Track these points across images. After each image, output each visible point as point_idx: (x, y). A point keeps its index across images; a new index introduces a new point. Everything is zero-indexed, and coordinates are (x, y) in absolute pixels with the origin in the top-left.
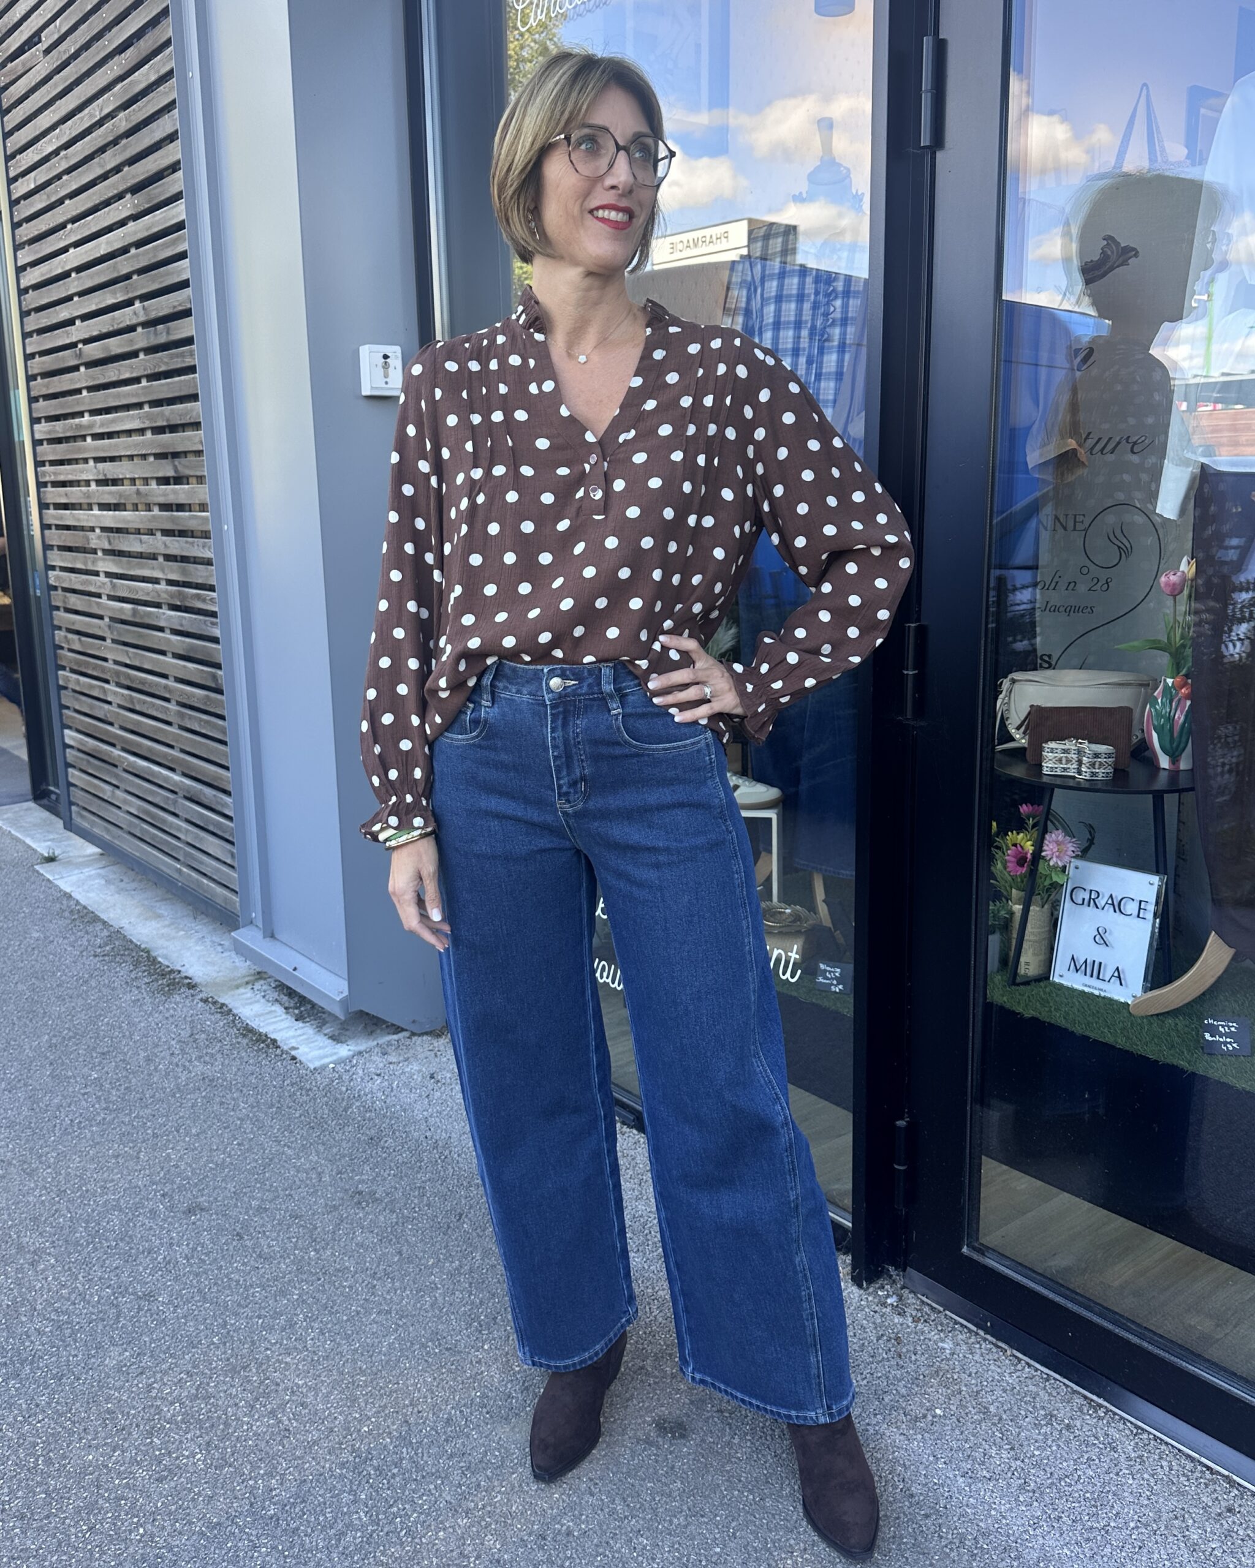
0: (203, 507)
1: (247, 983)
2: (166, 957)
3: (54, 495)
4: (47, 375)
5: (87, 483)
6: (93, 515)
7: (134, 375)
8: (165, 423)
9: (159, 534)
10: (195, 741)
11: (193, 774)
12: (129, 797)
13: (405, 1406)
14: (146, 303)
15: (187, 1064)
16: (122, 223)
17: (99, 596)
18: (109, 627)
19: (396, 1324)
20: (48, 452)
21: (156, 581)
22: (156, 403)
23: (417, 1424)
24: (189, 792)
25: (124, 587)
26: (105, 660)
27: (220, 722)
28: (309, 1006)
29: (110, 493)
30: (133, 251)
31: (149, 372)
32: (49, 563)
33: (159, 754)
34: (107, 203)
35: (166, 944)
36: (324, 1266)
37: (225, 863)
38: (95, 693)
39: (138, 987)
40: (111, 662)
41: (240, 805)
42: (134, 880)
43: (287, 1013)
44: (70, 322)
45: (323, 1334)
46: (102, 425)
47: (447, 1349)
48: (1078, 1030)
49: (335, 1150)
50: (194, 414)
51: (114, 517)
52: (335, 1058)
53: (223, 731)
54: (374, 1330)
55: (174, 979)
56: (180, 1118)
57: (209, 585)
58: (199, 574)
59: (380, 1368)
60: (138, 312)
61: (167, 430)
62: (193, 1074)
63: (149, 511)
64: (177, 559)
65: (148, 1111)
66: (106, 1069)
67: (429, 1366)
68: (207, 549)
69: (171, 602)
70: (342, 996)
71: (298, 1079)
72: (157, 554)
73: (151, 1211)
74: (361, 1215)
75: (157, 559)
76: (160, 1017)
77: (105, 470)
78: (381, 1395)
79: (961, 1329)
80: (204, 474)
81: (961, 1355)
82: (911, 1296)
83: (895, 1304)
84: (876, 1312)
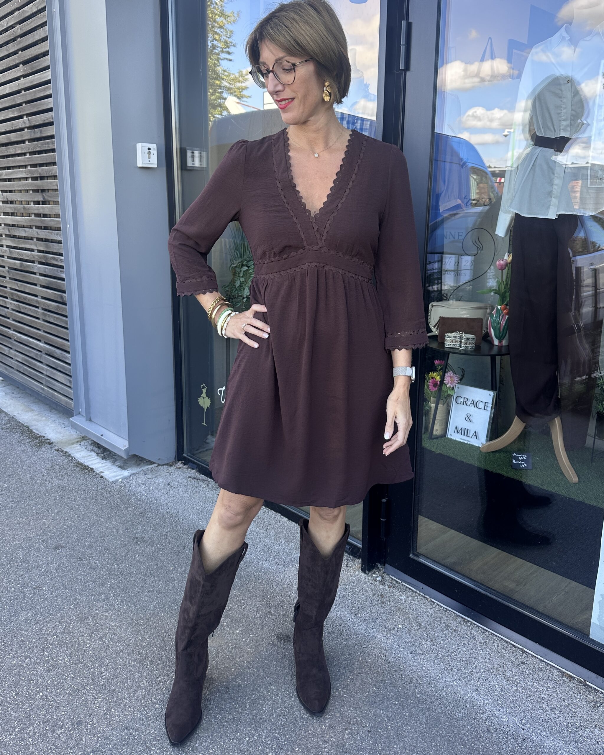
0: (58, 216)
1: (77, 442)
2: (37, 430)
6: (1, 218)
7: (23, 152)
8: (38, 176)
9: (34, 228)
10: (51, 327)
11: (50, 343)
12: (17, 354)
14: (30, 118)
15: (51, 480)
16: (17, 79)
17: (3, 257)
18: (8, 272)
19: (156, 596)
21: (32, 250)
22: (34, 166)
24: (48, 351)
25: (16, 253)
26: (6, 287)
27: (65, 318)
28: (108, 453)
29: (10, 207)
30: (23, 92)
31: (31, 151)
33: (33, 333)
34: (9, 69)
35: (37, 423)
36: (121, 572)
37: (66, 385)
38: (1, 303)
39: (24, 444)
40: (8, 288)
41: (74, 358)
42: (19, 393)
43: (98, 456)
45: (122, 602)
46: (6, 175)
49: (124, 519)
50: (54, 172)
51: (12, 219)
52: (122, 476)
53: (66, 323)
54: (147, 600)
55: (42, 440)
56: (49, 505)
57: (60, 253)
58: (55, 248)
59: (150, 616)
60: (24, 122)
61: (39, 179)
62: (54, 485)
63: (29, 217)
64: (44, 240)
65: (33, 502)
66: (11, 483)
67: (173, 615)
68: (59, 236)
69: (40, 260)
70: (125, 448)
71: (105, 487)
72: (33, 237)
73: (37, 548)
74: (138, 548)
75: (33, 240)
76: (36, 458)
77: (7, 196)
78: (151, 629)
79: (409, 590)
80: (58, 200)
81: (409, 601)
82: (387, 576)
83: (380, 580)
84: (372, 584)
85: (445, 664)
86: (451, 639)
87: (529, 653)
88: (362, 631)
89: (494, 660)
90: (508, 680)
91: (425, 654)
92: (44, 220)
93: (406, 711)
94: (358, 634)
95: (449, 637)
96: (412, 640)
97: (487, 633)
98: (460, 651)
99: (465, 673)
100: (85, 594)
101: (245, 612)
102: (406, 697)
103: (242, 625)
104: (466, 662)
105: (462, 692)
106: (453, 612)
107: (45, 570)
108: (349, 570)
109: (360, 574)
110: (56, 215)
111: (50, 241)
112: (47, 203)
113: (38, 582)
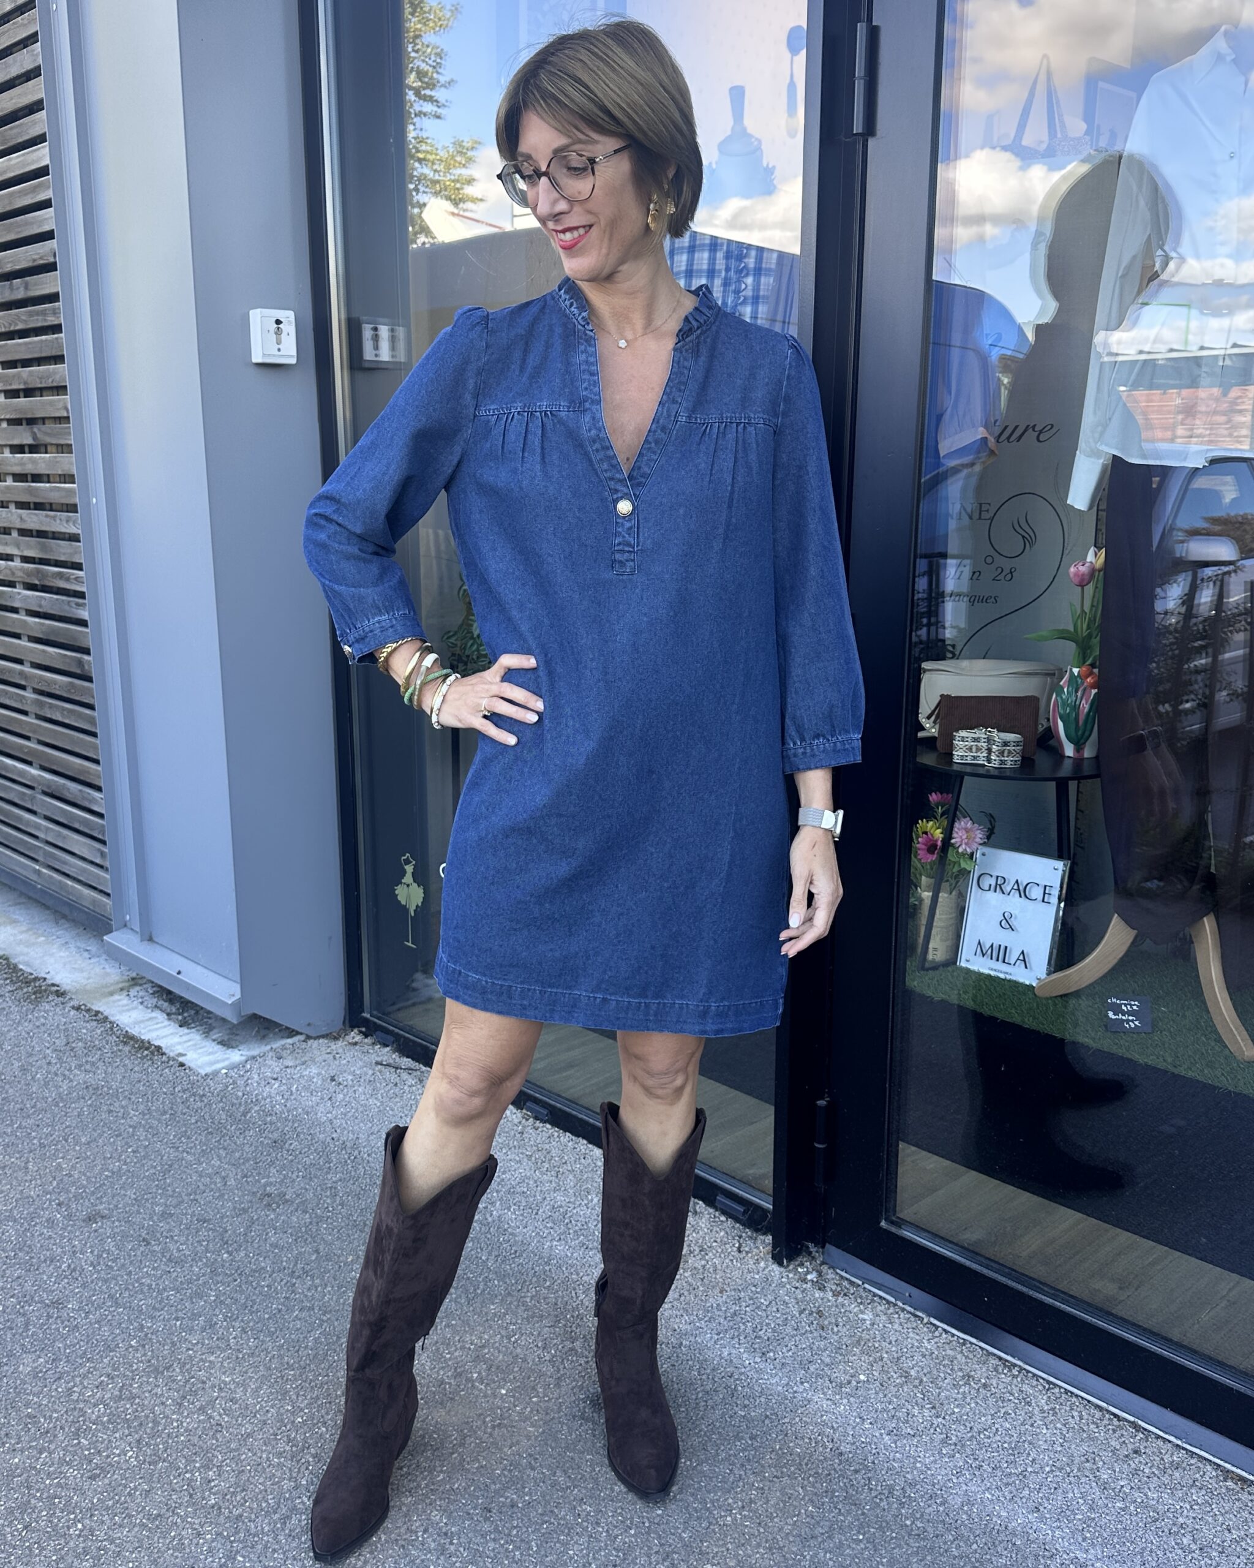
0: (68, 479)
2: (27, 964)
8: (21, 387)
9: (12, 507)
10: (56, 731)
11: (54, 767)
15: (67, 1073)
19: (320, 1319)
21: (11, 558)
22: (10, 364)
24: (49, 787)
27: (89, 712)
28: (194, 1011)
33: (12, 745)
35: (25, 950)
36: (239, 1267)
37: (93, 863)
41: (112, 802)
43: (169, 1019)
45: (245, 1332)
48: (987, 1011)
49: (237, 1155)
50: (59, 377)
52: (226, 1063)
53: (93, 722)
54: (299, 1326)
55: (40, 986)
56: (67, 1127)
57: (73, 563)
58: (62, 551)
59: (308, 1362)
61: (22, 394)
62: (75, 1083)
64: (34, 533)
65: (31, 1122)
68: (71, 524)
69: (27, 580)
70: (234, 999)
71: (189, 1086)
72: (10, 529)
73: (48, 1220)
74: (272, 1217)
75: (10, 534)
76: (31, 1026)
78: (312, 1387)
79: (879, 1301)
80: (69, 442)
81: (881, 1325)
82: (830, 1271)
83: (815, 1280)
84: (796, 1288)
85: (964, 1455)
86: (977, 1403)
87: (1150, 1431)
88: (780, 1388)
89: (1073, 1446)
90: (1105, 1488)
91: (921, 1436)
92: (37, 489)
93: (881, 1555)
94: (771, 1395)
95: (972, 1398)
96: (891, 1407)
97: (1057, 1390)
98: (997, 1429)
99: (1010, 1474)
100: (162, 1317)
101: (519, 1350)
102: (881, 1526)
103: (511, 1377)
104: (1011, 1451)
105: (1005, 1514)
106: (980, 1347)
107: (69, 1266)
108: (744, 1258)
109: (770, 1268)
110: (64, 475)
111: (50, 535)
112: (43, 449)
113: (54, 1291)
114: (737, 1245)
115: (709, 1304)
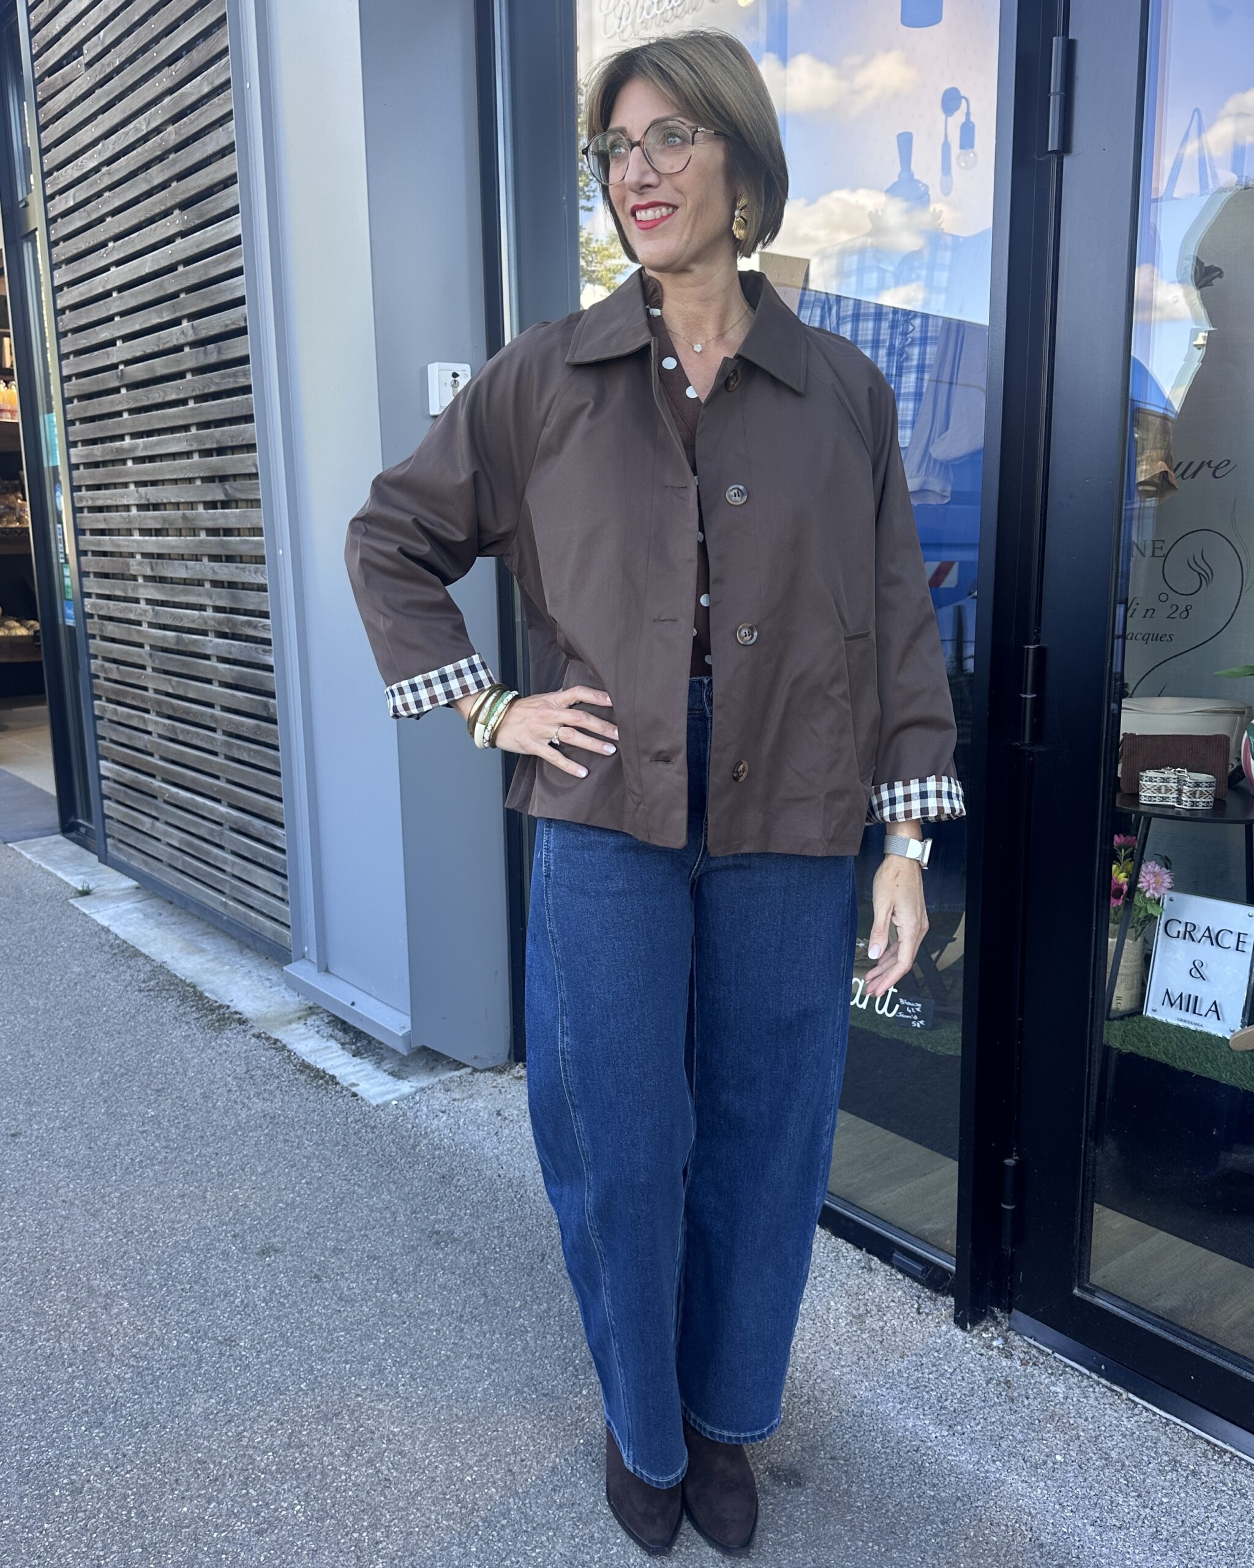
0: (257, 531)
1: (299, 1018)
2: (212, 991)
3: (90, 520)
4: (83, 397)
5: (127, 508)
6: (134, 541)
7: (181, 396)
8: (215, 446)
9: (205, 560)
10: (243, 771)
11: (241, 805)
12: (170, 829)
13: (507, 1455)
14: (195, 322)
15: (246, 1101)
16: (171, 240)
17: (139, 624)
18: (151, 655)
19: (489, 1369)
20: (84, 476)
21: (202, 608)
22: (204, 425)
23: (521, 1473)
24: (236, 824)
25: (167, 614)
26: (145, 689)
27: (272, 752)
28: (367, 1042)
29: (154, 518)
30: (181, 269)
31: (198, 393)
32: (85, 590)
33: (203, 784)
34: (151, 221)
35: (212, 978)
36: (408, 1309)
37: (274, 895)
38: (134, 723)
39: (187, 1023)
40: (150, 691)
41: (292, 835)
42: (172, 914)
43: (344, 1049)
44: (111, 343)
45: (414, 1380)
46: (145, 448)
47: (545, 1395)
48: (1179, 1065)
49: (407, 1189)
50: (247, 436)
51: (157, 542)
52: (397, 1094)
53: (276, 762)
54: (467, 1375)
55: (224, 1014)
56: (245, 1156)
57: (260, 612)
58: (250, 600)
59: (477, 1414)
60: (186, 331)
61: (215, 454)
62: (253, 1111)
63: (195, 536)
64: (226, 584)
65: (210, 1150)
66: (162, 1106)
67: (528, 1412)
68: (259, 575)
69: (219, 629)
70: (405, 1031)
71: (362, 1117)
72: (203, 580)
73: (223, 1253)
74: (441, 1256)
75: (203, 586)
76: (214, 1053)
77: (146, 494)
78: (481, 1443)
79: (1071, 1369)
80: (258, 497)
81: (1075, 1399)
82: (1017, 1338)
83: (1001, 1346)
84: (982, 1355)
88: (970, 1466)
92: (228, 542)
94: (961, 1473)
100: (332, 1359)
107: (242, 1301)
108: (924, 1320)
109: (952, 1332)
110: (253, 529)
111: (240, 586)
112: (234, 505)
113: (227, 1327)
114: (916, 1306)
115: (890, 1370)
